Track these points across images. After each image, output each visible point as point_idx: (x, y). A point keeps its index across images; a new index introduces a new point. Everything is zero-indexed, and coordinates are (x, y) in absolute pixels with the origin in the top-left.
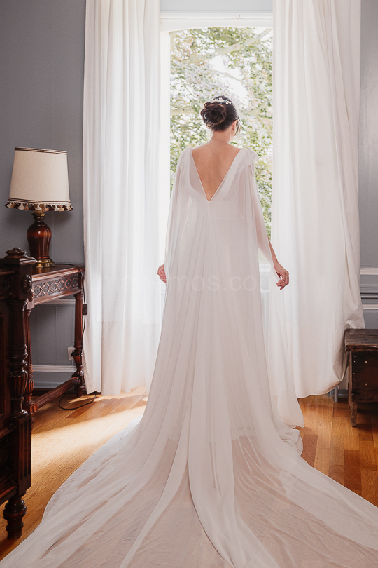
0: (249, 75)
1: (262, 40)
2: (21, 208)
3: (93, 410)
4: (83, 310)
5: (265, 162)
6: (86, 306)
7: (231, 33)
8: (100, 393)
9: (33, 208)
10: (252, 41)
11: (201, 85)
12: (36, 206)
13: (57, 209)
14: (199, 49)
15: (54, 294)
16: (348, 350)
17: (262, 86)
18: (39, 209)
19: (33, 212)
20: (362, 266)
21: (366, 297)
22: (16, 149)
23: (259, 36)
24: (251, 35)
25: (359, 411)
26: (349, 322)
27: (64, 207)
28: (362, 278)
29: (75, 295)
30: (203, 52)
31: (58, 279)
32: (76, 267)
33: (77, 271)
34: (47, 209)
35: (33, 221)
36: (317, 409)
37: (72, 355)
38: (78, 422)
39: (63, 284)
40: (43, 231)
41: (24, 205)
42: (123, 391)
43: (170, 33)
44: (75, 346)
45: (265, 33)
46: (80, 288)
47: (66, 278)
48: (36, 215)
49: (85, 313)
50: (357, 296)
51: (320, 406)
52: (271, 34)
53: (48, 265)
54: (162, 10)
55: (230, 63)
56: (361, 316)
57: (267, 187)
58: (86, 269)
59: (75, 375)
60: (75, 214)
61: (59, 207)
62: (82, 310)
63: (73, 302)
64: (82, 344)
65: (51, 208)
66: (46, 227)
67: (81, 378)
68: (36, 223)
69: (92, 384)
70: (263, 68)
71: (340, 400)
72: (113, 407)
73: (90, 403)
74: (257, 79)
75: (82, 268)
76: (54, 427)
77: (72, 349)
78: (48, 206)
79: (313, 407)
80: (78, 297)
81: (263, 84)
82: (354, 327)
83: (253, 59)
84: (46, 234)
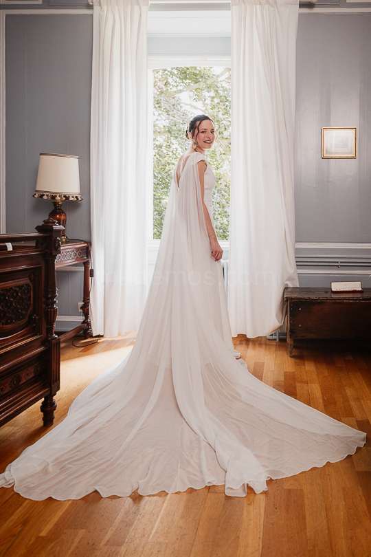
0: (209, 107)
1: (219, 80)
2: (45, 197)
3: (97, 348)
4: (91, 274)
5: (222, 173)
6: (92, 271)
7: (195, 75)
8: (102, 336)
9: (53, 197)
10: (212, 80)
11: (174, 112)
12: (56, 196)
13: (71, 199)
14: (171, 87)
15: (69, 261)
16: (287, 301)
17: (220, 115)
18: (58, 198)
19: (53, 201)
20: (297, 241)
21: (300, 265)
22: (41, 154)
23: (218, 76)
24: (211, 75)
25: (294, 347)
26: (287, 282)
27: (76, 197)
28: (297, 251)
29: (84, 263)
30: (175, 89)
31: (72, 250)
32: (85, 242)
33: (86, 245)
34: (64, 198)
35: (53, 208)
36: (264, 346)
37: (81, 308)
38: (87, 355)
39: (76, 254)
40: (60, 215)
41: (47, 196)
42: (119, 335)
43: (154, 71)
44: (84, 301)
45: (222, 74)
46: (88, 258)
47: (78, 249)
48: (55, 204)
49: (92, 275)
50: (294, 264)
51: (266, 344)
52: (226, 75)
53: (64, 240)
54: (149, 54)
55: (195, 97)
56: (296, 278)
57: (223, 192)
58: (93, 243)
59: (84, 322)
60: (84, 203)
61: (73, 197)
62: (89, 273)
63: (82, 269)
64: (89, 299)
65: (67, 198)
66: (63, 212)
67: (89, 324)
68: (56, 209)
69: (96, 329)
70: (221, 101)
71: (281, 340)
72: (112, 345)
73: (95, 343)
74: (216, 110)
75: (89, 243)
76: (69, 358)
77: (81, 304)
78: (65, 196)
79: (260, 344)
80: (86, 264)
81: (221, 113)
82: (291, 286)
83: (212, 94)
84: (63, 217)
